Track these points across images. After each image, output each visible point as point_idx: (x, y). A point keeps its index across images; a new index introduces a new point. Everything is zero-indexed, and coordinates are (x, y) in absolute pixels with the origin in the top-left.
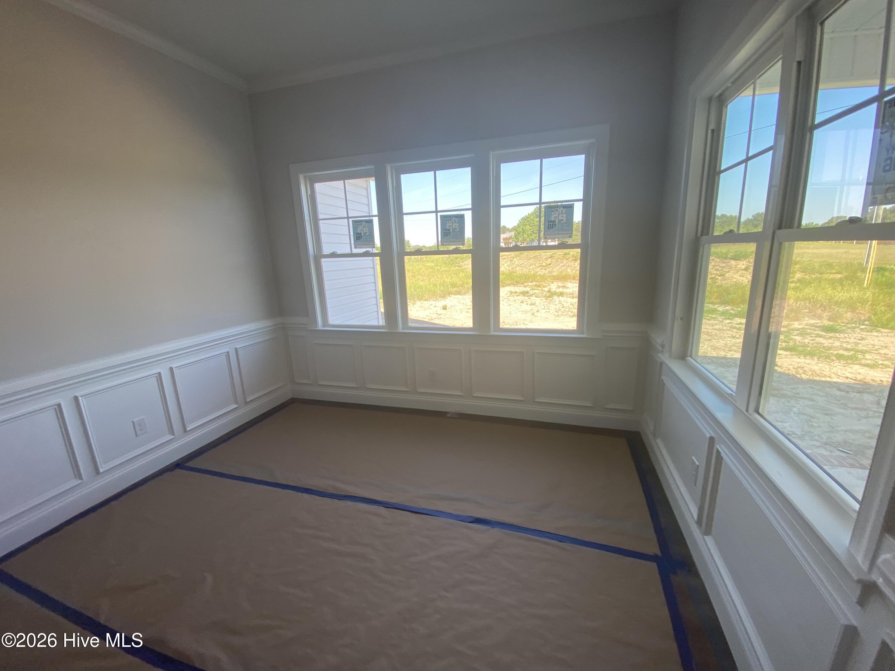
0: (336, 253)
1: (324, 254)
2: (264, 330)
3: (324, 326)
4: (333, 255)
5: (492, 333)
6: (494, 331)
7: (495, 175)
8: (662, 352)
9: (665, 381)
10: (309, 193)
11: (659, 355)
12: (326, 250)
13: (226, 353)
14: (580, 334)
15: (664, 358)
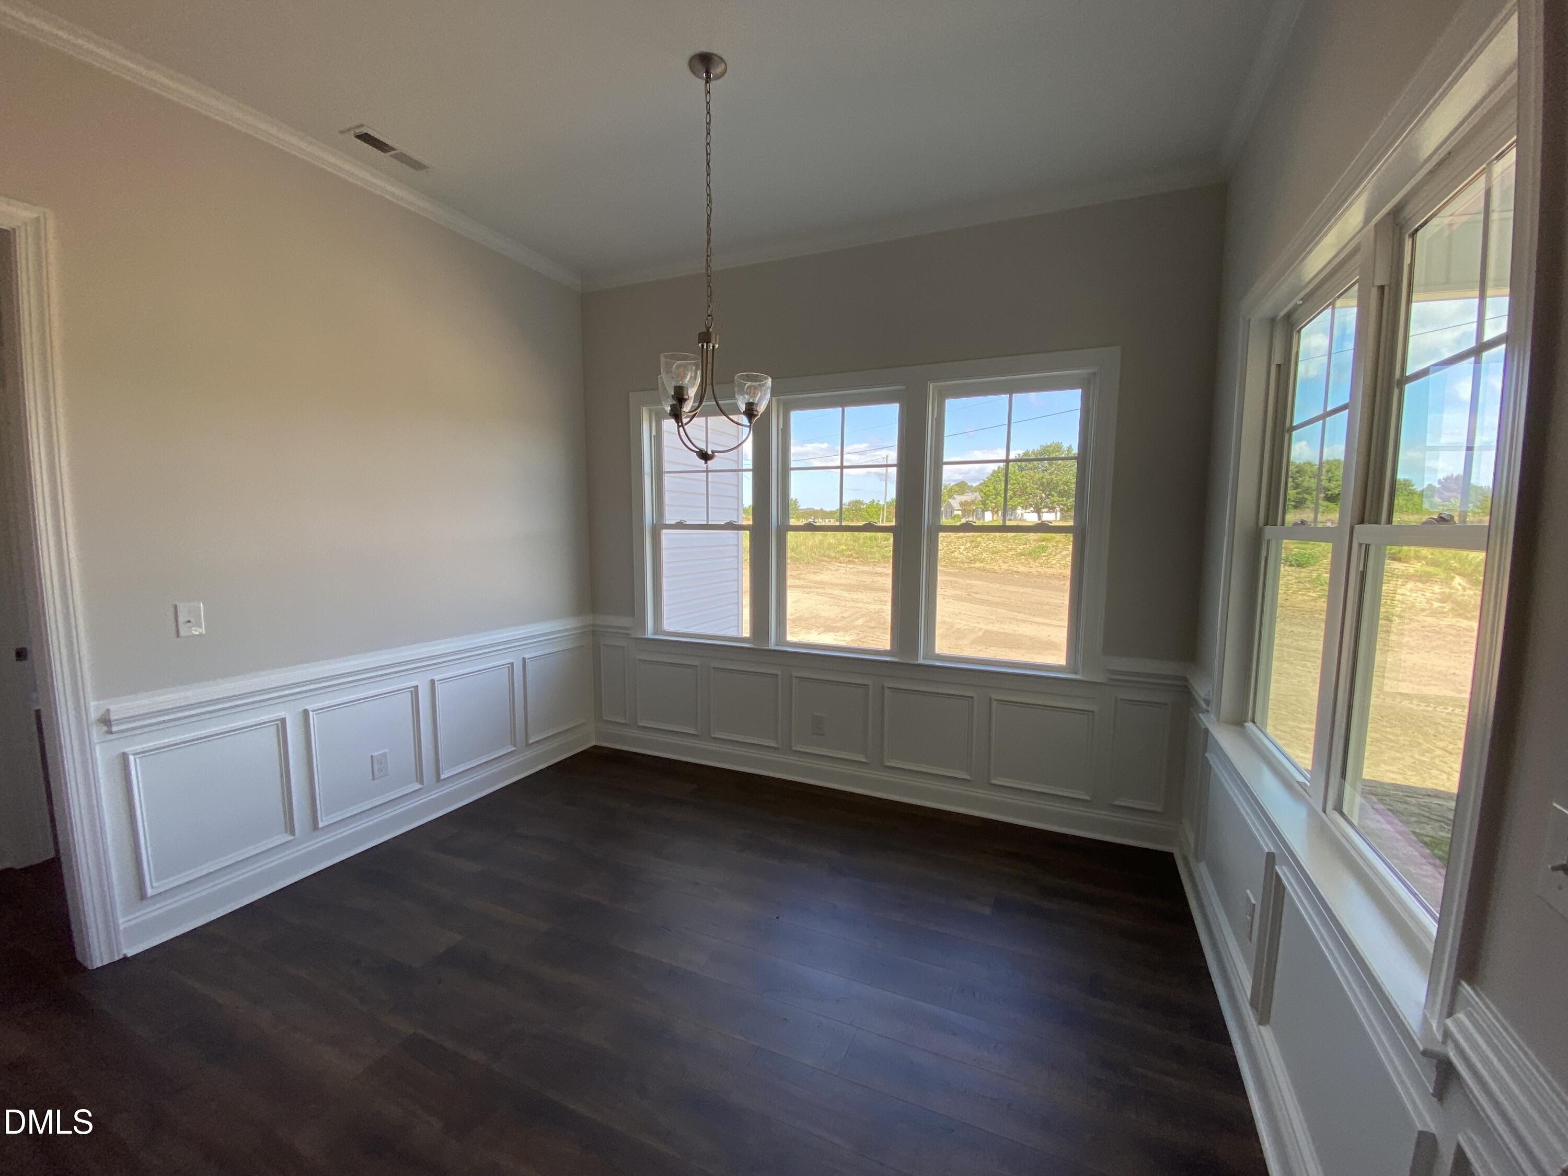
0: (685, 523)
1: (667, 523)
2: (566, 634)
3: (655, 634)
4: (680, 525)
5: (921, 661)
6: (924, 658)
7: (936, 416)
8: (1208, 711)
9: (1211, 762)
10: (654, 433)
11: (1200, 715)
12: (669, 519)
13: (509, 665)
14: (1070, 673)
15: (1208, 721)
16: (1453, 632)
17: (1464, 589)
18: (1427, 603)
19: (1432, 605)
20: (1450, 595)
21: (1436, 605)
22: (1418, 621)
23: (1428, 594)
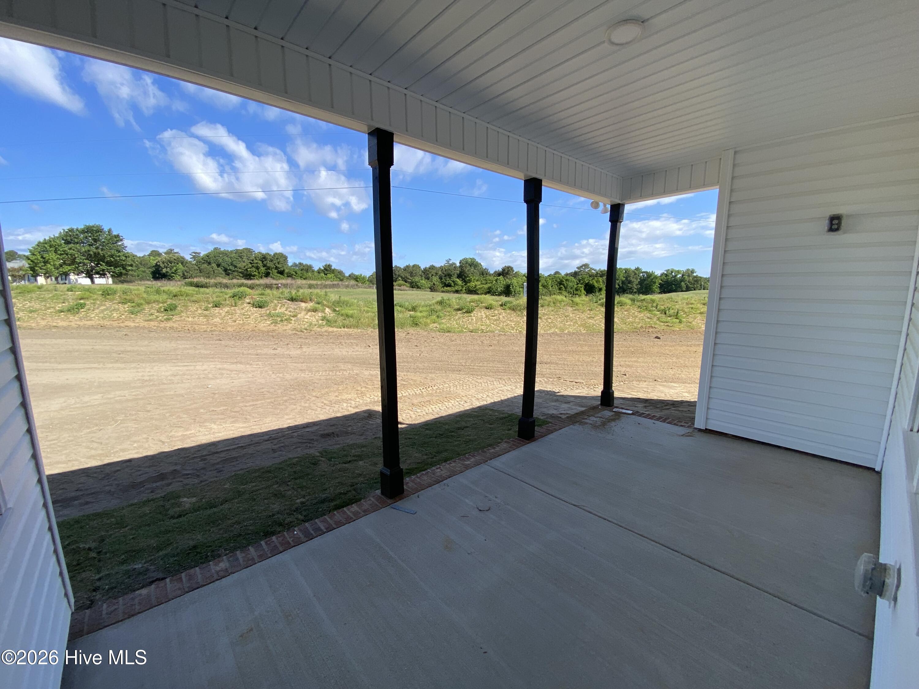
16: (327, 334)
17: (330, 314)
18: (317, 321)
19: (319, 322)
20: (325, 317)
21: (321, 322)
22: (314, 331)
23: (317, 317)
